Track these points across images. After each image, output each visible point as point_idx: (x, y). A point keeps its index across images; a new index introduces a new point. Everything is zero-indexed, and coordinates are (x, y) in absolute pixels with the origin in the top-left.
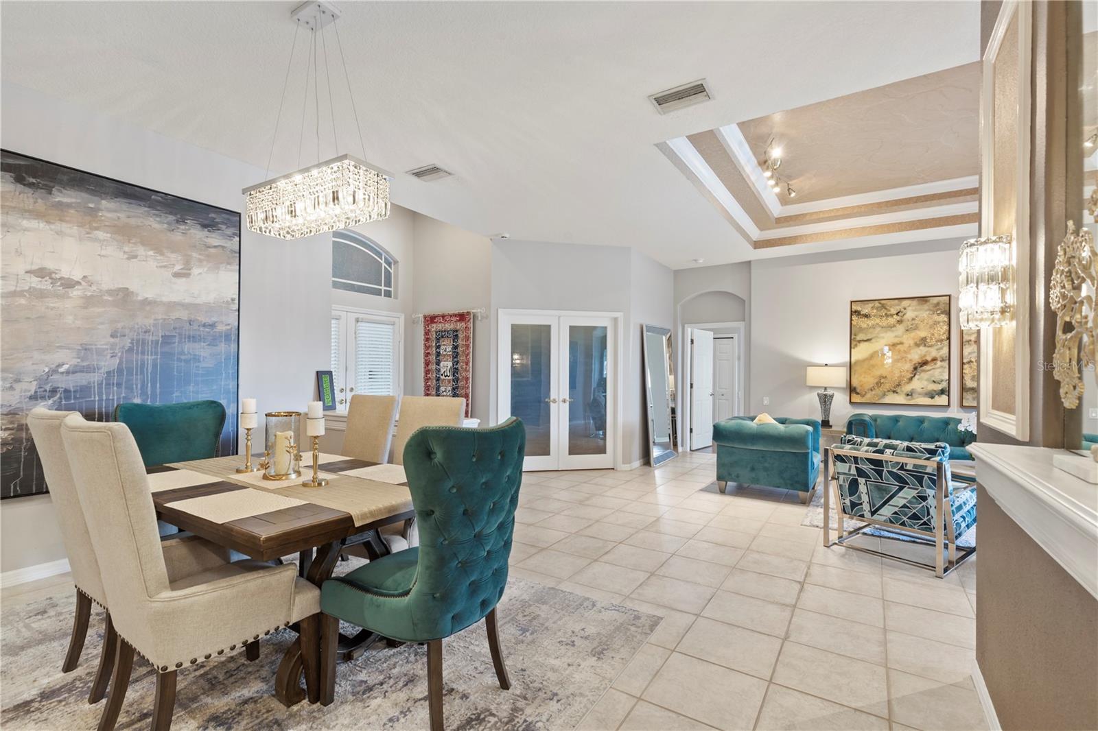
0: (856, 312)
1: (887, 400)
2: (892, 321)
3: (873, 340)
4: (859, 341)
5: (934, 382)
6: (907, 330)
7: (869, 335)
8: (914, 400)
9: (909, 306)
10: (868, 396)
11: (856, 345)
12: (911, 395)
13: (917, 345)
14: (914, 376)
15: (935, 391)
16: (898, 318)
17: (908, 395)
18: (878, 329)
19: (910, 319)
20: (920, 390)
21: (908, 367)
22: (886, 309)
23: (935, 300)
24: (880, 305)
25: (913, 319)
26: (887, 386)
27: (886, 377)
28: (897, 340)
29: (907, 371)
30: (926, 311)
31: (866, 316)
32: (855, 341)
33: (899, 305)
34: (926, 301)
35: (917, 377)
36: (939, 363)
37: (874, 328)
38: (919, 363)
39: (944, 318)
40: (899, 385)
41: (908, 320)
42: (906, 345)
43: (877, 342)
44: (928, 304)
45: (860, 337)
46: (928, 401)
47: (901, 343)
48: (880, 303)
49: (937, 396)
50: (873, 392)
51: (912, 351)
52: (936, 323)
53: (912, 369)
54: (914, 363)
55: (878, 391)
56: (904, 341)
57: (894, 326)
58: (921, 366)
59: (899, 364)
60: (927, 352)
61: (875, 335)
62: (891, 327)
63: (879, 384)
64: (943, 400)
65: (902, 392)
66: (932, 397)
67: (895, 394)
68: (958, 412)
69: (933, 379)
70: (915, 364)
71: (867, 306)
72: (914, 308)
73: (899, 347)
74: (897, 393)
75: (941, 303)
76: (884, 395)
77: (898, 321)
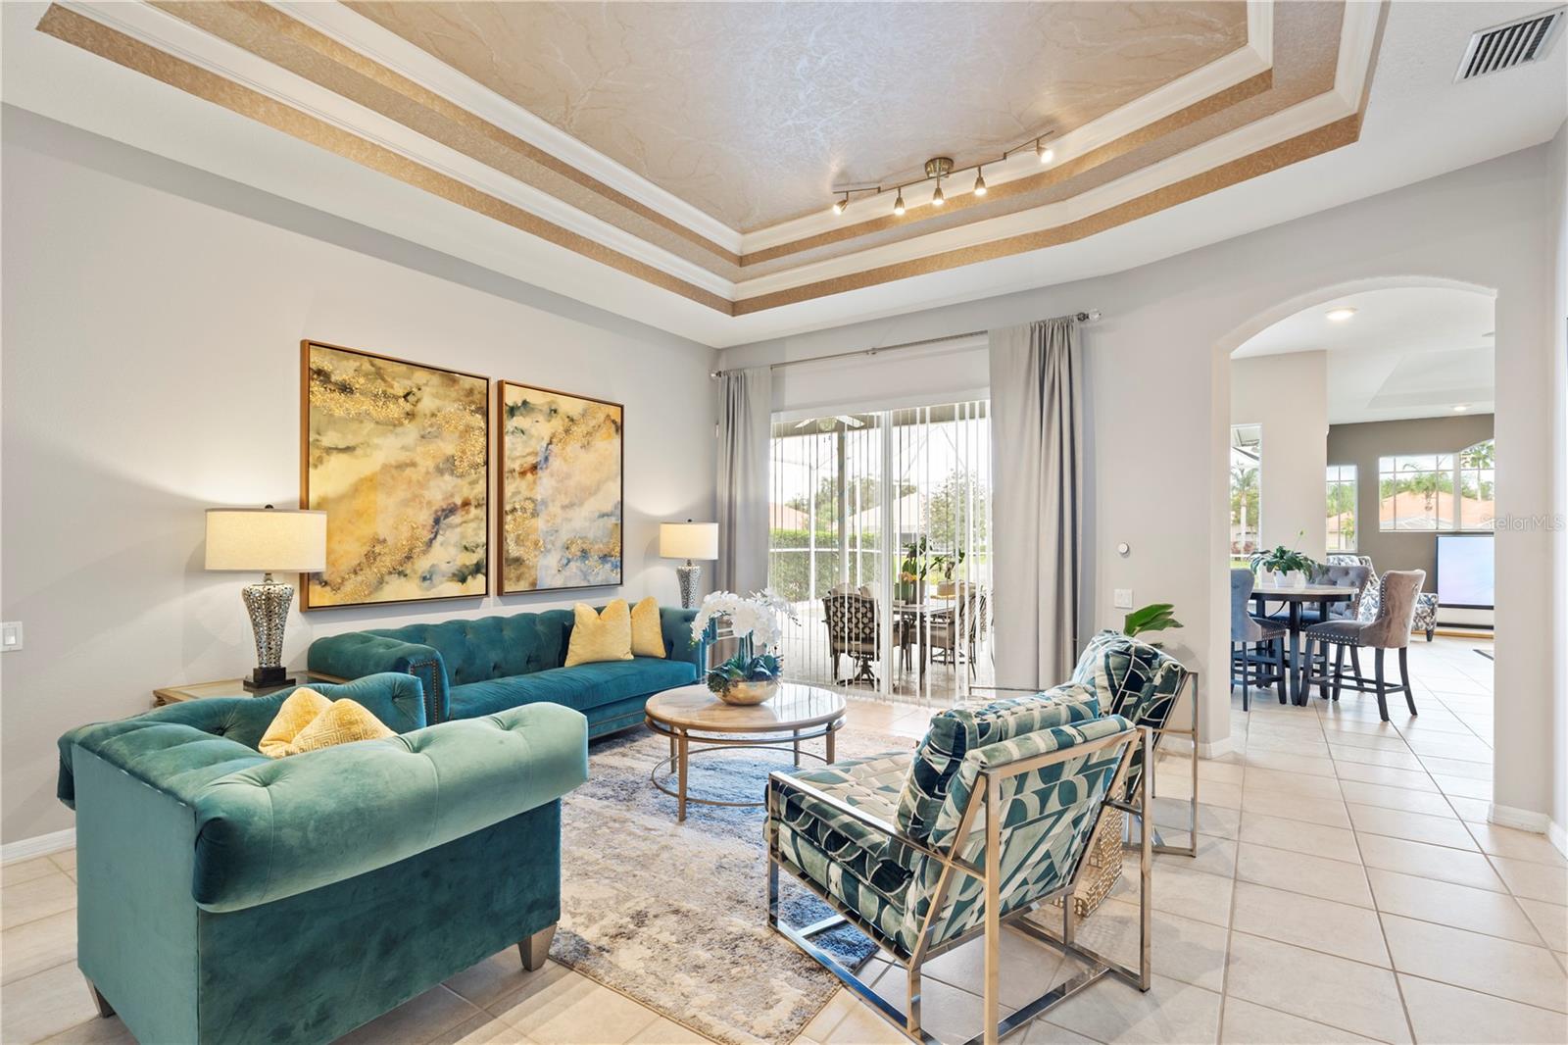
0: (319, 372)
1: (388, 594)
2: (395, 410)
3: (359, 452)
4: (329, 450)
5: (466, 548)
6: (423, 437)
7: (350, 437)
8: (434, 590)
9: (426, 385)
10: (349, 587)
11: (320, 460)
12: (430, 579)
13: (440, 471)
14: (436, 536)
15: (467, 567)
16: (408, 407)
17: (424, 579)
18: (369, 426)
19: (428, 412)
20: (444, 567)
21: (425, 517)
22: (384, 380)
23: (467, 382)
24: (373, 369)
25: (433, 415)
26: (387, 561)
27: (385, 541)
28: (404, 457)
29: (424, 526)
30: (455, 401)
31: (345, 389)
32: (318, 447)
33: (409, 378)
34: (454, 381)
35: (440, 538)
36: (473, 512)
37: (361, 422)
38: (443, 510)
39: (478, 420)
40: (409, 558)
41: (425, 415)
42: (422, 469)
43: (366, 455)
44: (456, 388)
45: (330, 439)
46: (454, 589)
47: (413, 464)
48: (373, 365)
49: (470, 577)
50: (359, 578)
51: (432, 483)
52: (468, 429)
53: (431, 522)
54: (434, 508)
55: (369, 575)
56: (418, 459)
57: (401, 424)
58: (446, 517)
59: (410, 511)
60: (455, 486)
61: (361, 439)
62: (395, 426)
63: (371, 557)
64: (476, 585)
65: (414, 571)
66: (463, 580)
67: (403, 579)
68: (495, 605)
69: (464, 543)
70: (436, 511)
71: (345, 363)
72: (434, 391)
73: (408, 471)
74: (406, 576)
75: (476, 392)
76: (381, 582)
77: (408, 414)
